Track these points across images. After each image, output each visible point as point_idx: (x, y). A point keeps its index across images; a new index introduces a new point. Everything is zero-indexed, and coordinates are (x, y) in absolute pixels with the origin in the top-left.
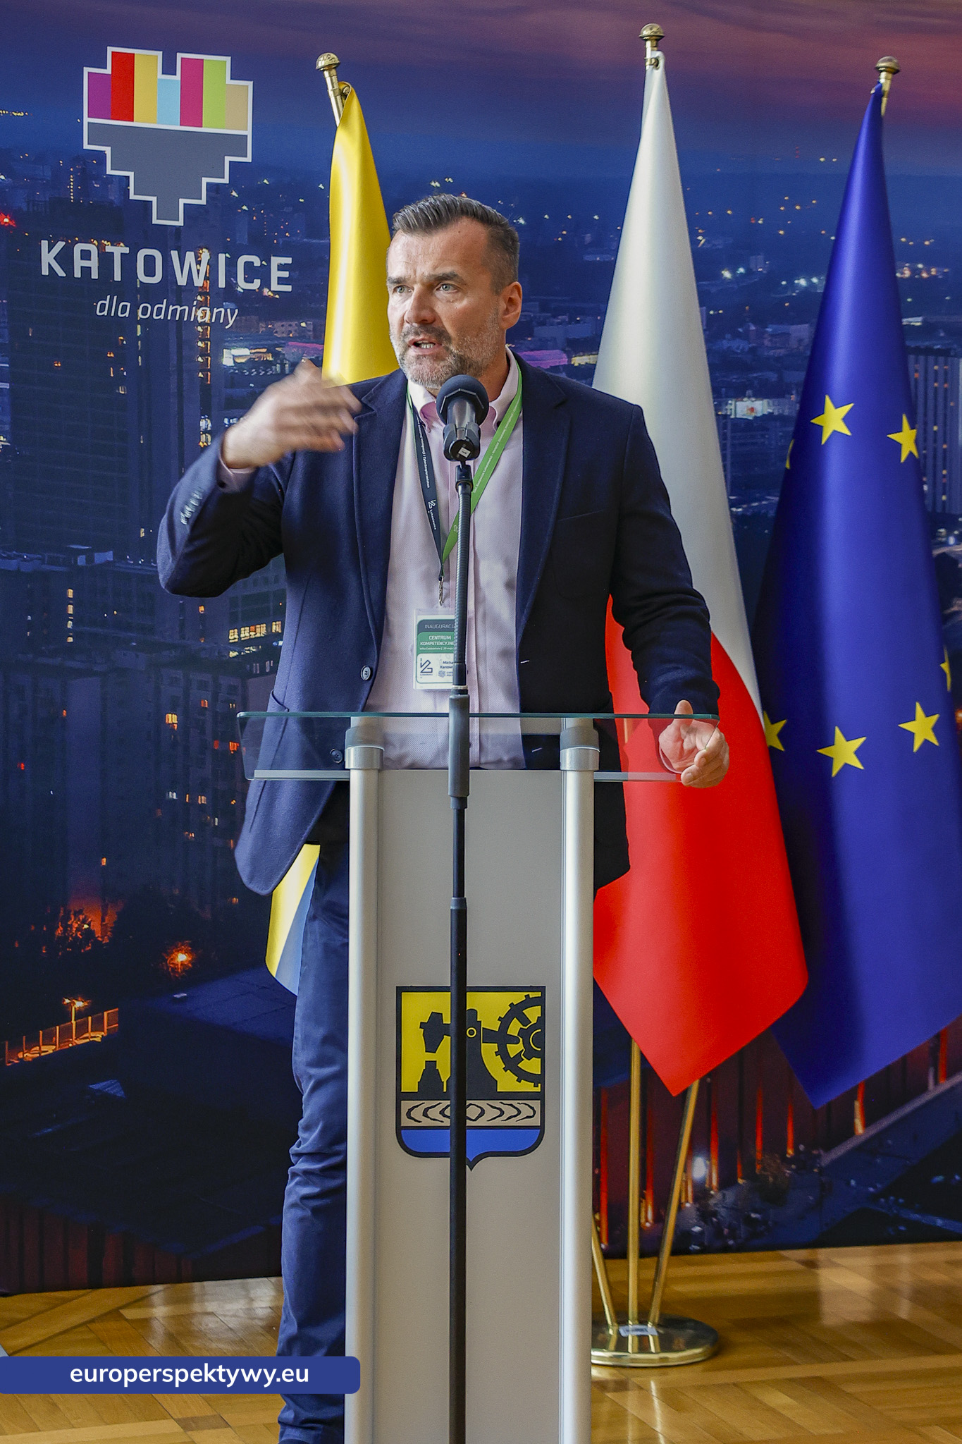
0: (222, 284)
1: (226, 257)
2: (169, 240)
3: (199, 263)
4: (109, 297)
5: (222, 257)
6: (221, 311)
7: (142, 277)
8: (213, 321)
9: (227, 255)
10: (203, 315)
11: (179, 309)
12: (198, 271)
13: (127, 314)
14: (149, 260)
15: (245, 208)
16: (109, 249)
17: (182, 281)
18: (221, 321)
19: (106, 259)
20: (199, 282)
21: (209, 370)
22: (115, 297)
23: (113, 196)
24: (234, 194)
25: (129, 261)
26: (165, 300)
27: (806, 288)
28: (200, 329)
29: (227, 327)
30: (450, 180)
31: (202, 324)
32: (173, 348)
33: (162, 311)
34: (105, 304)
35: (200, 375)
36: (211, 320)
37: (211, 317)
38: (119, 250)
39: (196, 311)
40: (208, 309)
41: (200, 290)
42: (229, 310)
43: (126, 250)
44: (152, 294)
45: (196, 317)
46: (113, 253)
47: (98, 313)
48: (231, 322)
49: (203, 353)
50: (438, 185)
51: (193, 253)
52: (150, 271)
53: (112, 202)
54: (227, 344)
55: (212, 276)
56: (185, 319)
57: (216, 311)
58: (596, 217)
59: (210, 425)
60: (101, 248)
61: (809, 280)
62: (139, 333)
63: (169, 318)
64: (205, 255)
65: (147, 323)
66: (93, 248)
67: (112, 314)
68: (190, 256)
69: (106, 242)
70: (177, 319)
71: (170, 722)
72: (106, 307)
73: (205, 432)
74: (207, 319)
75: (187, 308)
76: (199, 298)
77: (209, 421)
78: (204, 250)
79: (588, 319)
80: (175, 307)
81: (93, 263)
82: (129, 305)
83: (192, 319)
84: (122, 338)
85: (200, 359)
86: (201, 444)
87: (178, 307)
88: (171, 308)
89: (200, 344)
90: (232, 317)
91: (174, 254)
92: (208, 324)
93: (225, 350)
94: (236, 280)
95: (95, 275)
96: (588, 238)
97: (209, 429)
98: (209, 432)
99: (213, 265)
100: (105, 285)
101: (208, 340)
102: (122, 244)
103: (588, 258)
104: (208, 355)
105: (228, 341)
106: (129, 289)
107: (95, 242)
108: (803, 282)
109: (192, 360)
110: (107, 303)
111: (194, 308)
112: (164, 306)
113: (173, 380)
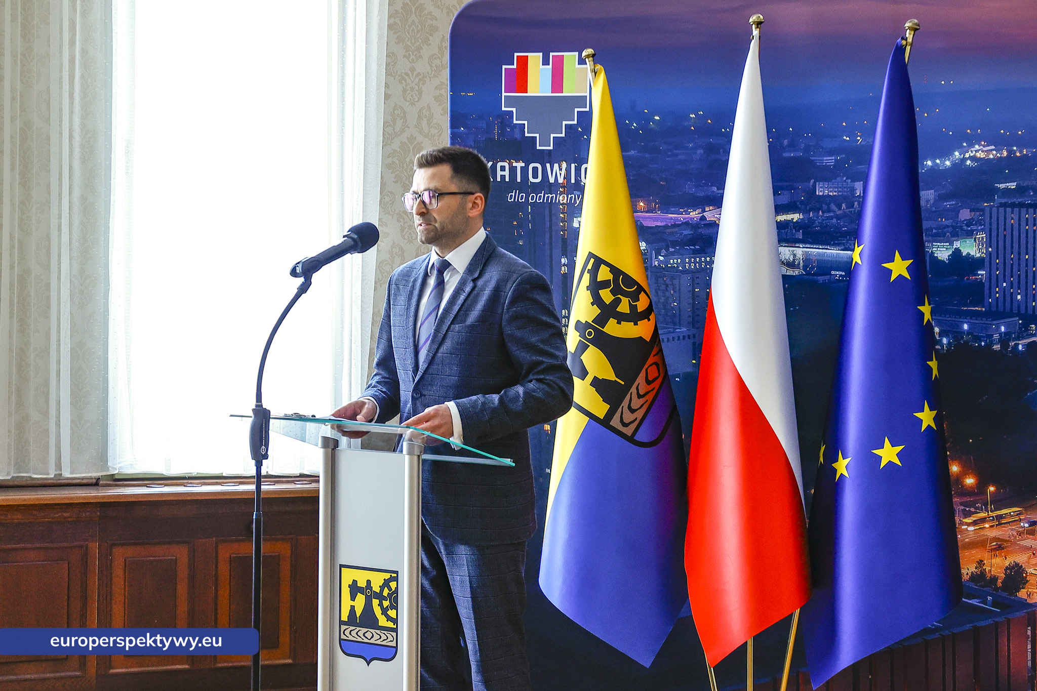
0: (573, 181)
1: (575, 166)
2: (546, 158)
3: (561, 170)
4: (514, 191)
5: (573, 166)
6: (572, 197)
7: (531, 180)
8: (568, 202)
9: (576, 164)
10: (563, 199)
11: (550, 196)
12: (560, 174)
13: (523, 200)
14: (535, 170)
15: (585, 137)
16: (514, 164)
17: (552, 180)
18: (573, 202)
19: (513, 170)
20: (561, 180)
21: (566, 230)
22: (518, 191)
23: (517, 135)
24: (580, 129)
25: (524, 170)
26: (543, 192)
27: (932, 166)
28: (561, 207)
29: (576, 205)
30: (701, 112)
31: (562, 204)
32: (547, 219)
33: (541, 197)
34: (512, 195)
35: (561, 233)
36: (567, 202)
37: (567, 200)
38: (519, 165)
39: (559, 197)
40: (566, 196)
41: (561, 185)
42: (576, 196)
43: (523, 165)
44: (537, 188)
45: (559, 201)
46: (516, 167)
47: (509, 200)
48: (578, 202)
49: (563, 220)
50: (694, 116)
51: (557, 164)
52: (535, 176)
53: (516, 138)
54: (575, 215)
55: (567, 177)
56: (554, 202)
57: (570, 196)
58: (791, 129)
59: (567, 261)
60: (510, 164)
61: (934, 162)
62: (530, 211)
63: (545, 201)
64: (564, 165)
65: (534, 205)
66: (506, 164)
67: (516, 201)
68: (556, 166)
69: (513, 161)
70: (549, 202)
71: (546, 429)
72: (513, 197)
73: (564, 265)
74: (565, 201)
75: (554, 195)
76: (561, 189)
77: (566, 259)
78: (564, 162)
79: (786, 192)
80: (548, 195)
81: (506, 173)
82: (524, 195)
83: (557, 202)
84: (521, 213)
85: (561, 224)
86: (562, 272)
87: (550, 195)
88: (546, 196)
89: (561, 215)
90: (578, 199)
91: (548, 165)
92: (565, 204)
93: (574, 218)
94: (581, 178)
95: (507, 180)
96: (786, 142)
97: (566, 263)
98: (566, 265)
99: (568, 171)
100: (512, 184)
101: (566, 213)
102: (521, 161)
103: (785, 155)
104: (566, 221)
105: (576, 213)
106: (525, 187)
107: (508, 161)
108: (929, 163)
109: (557, 225)
110: (513, 194)
111: (558, 195)
112: (542, 195)
113: (547, 235)
